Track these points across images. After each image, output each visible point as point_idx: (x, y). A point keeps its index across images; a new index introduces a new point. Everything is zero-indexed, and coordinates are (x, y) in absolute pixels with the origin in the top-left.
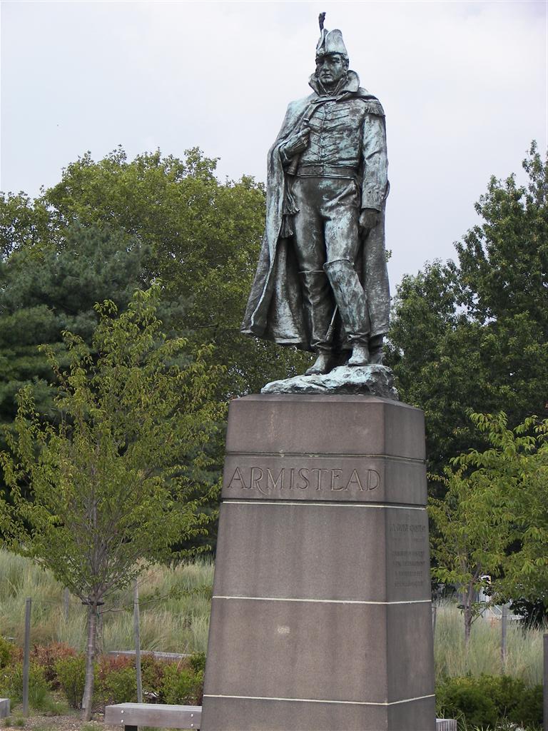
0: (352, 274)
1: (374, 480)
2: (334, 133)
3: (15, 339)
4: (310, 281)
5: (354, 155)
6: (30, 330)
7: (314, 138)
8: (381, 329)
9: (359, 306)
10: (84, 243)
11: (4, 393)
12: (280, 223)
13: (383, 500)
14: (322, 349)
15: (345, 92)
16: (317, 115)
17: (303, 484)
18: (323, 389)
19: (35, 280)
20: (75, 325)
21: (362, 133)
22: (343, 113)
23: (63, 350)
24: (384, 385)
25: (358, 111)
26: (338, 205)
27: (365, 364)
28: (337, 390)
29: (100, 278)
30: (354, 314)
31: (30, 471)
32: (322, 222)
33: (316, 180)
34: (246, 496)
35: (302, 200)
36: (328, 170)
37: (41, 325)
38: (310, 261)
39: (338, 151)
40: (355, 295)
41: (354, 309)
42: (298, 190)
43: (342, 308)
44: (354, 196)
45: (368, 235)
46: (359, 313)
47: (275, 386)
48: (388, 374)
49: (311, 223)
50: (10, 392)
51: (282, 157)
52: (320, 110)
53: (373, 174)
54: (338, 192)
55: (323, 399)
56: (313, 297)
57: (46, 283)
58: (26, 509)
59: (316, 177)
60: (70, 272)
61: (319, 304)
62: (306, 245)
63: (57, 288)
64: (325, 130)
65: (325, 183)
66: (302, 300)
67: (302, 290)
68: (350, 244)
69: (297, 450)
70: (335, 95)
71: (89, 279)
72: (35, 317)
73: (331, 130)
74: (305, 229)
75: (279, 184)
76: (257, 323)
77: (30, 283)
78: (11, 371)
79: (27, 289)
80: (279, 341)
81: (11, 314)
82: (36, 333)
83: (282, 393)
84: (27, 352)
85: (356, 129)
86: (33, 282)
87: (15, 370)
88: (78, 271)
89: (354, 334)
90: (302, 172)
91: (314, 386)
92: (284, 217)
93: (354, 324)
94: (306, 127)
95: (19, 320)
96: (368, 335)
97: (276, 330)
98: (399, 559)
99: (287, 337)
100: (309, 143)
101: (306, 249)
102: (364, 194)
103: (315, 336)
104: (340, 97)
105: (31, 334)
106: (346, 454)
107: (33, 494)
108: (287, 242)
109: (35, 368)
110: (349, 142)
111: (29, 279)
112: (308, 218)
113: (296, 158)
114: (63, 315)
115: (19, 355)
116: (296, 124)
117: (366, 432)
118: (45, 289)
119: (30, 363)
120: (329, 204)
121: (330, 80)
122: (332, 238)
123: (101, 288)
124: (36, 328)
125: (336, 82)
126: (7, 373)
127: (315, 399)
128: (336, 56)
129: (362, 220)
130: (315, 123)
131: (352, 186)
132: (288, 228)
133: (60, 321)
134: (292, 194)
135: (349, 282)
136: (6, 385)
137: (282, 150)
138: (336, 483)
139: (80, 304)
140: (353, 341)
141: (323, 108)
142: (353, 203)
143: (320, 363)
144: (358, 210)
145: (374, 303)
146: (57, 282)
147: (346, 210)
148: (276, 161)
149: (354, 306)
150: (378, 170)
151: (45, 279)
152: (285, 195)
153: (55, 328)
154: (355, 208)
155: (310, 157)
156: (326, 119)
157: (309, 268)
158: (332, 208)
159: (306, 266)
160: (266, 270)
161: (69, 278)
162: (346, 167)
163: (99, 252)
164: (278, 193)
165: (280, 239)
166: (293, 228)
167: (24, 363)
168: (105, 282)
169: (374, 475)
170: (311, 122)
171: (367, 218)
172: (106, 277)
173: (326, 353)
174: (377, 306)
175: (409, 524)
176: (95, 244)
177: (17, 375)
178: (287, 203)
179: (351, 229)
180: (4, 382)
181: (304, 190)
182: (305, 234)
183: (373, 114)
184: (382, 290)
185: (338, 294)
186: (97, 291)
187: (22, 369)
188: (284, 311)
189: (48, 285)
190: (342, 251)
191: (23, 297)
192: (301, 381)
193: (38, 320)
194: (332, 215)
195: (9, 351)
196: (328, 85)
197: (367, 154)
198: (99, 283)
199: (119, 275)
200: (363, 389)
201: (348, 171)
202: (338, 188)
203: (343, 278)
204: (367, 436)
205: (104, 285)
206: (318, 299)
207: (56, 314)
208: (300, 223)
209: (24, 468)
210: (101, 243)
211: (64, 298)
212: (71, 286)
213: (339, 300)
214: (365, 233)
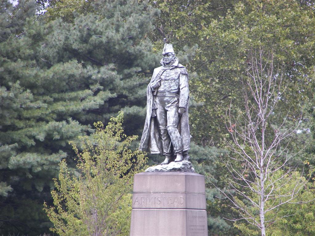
0: (176, 130)
1: (182, 201)
2: (169, 81)
3: (52, 87)
4: (162, 132)
5: (176, 88)
6: (64, 80)
7: (162, 82)
8: (186, 148)
9: (178, 141)
10: (105, 7)
11: (45, 131)
12: (151, 112)
13: (185, 208)
14: (167, 156)
15: (173, 66)
16: (163, 74)
17: (159, 203)
18: (166, 170)
19: (67, 38)
20: (99, 75)
21: (179, 80)
22: (172, 74)
23: (90, 95)
24: (188, 168)
25: (177, 73)
26: (171, 106)
27: (181, 161)
28: (171, 170)
29: (118, 37)
30: (177, 144)
31: (66, 198)
32: (166, 112)
33: (163, 97)
34: (140, 207)
35: (159, 104)
36: (167, 94)
37: (73, 76)
38: (162, 125)
39: (170, 87)
40: (177, 137)
41: (177, 142)
42: (157, 100)
43: (173, 142)
44: (177, 102)
45: (182, 115)
46: (179, 143)
47: (150, 169)
48: (190, 164)
49: (162, 112)
50: (49, 130)
51: (152, 89)
52: (164, 72)
53: (183, 95)
54: (171, 101)
55: (165, 174)
56: (163, 137)
57: (76, 40)
58: (64, 215)
59: (163, 96)
60: (95, 32)
61: (166, 140)
62: (160, 120)
63: (85, 45)
64: (166, 80)
65: (166, 99)
66: (160, 138)
67: (160, 135)
68: (175, 120)
69: (157, 191)
70: (170, 67)
71: (110, 37)
72: (68, 70)
73: (168, 80)
74: (160, 114)
75: (151, 98)
76: (144, 147)
77: (63, 40)
78: (50, 113)
79: (61, 46)
80: (152, 153)
81: (49, 67)
82: (69, 82)
83: (152, 171)
84: (61, 98)
85: (177, 79)
86: (65, 40)
87: (53, 112)
88: (102, 30)
89: (177, 151)
90: (159, 94)
91: (163, 169)
92: (153, 110)
93: (177, 147)
94: (159, 79)
95: (55, 73)
96: (182, 151)
97: (151, 149)
98: (192, 227)
99: (155, 152)
100: (161, 84)
101: (161, 121)
102: (180, 102)
103: (165, 151)
104: (171, 68)
105: (64, 83)
106: (173, 192)
107: (68, 208)
108: (154, 119)
109: (68, 110)
110: (174, 84)
111: (62, 37)
112: (161, 110)
113: (157, 89)
114: (89, 67)
115: (56, 100)
116: (156, 77)
117: (179, 184)
118: (75, 46)
119: (64, 106)
120: (168, 106)
121: (168, 62)
122: (169, 117)
123: (119, 44)
124: (69, 79)
125: (170, 63)
126: (47, 115)
127: (163, 174)
128: (169, 54)
129: (179, 111)
130: (163, 77)
131: (176, 99)
132: (154, 114)
133: (88, 72)
134: (155, 102)
135: (175, 133)
136: (46, 125)
137: (151, 87)
138: (170, 202)
139: (103, 57)
140: (177, 153)
141: (165, 72)
142: (176, 105)
143: (166, 160)
144: (178, 107)
145: (184, 140)
146: (84, 40)
147: (174, 107)
148: (149, 91)
149: (177, 141)
150: (185, 93)
151: (75, 37)
152: (153, 102)
153: (84, 77)
154: (177, 107)
155: (161, 89)
156: (166, 76)
157: (162, 127)
158: (169, 107)
159: (161, 126)
160: (147, 128)
161: (94, 37)
162: (173, 93)
163: (117, 14)
164: (150, 102)
165: (151, 118)
166: (156, 114)
167: (60, 107)
168: (123, 39)
169: (182, 199)
170: (162, 77)
171: (181, 110)
172: (123, 35)
173: (169, 157)
174: (185, 140)
175: (197, 216)
176: (115, 7)
177: (55, 116)
178: (154, 105)
179: (175, 114)
180: (44, 123)
181: (159, 101)
182: (160, 116)
183: (183, 74)
184: (187, 135)
185: (171, 137)
186: (117, 47)
187: (59, 111)
188: (154, 142)
189: (77, 43)
190: (172, 122)
191: (58, 53)
192: (159, 167)
193: (70, 72)
194: (169, 109)
195: (48, 98)
196: (167, 64)
197: (181, 88)
198: (118, 40)
199: (134, 33)
200: (179, 170)
201: (174, 94)
202: (171, 100)
203: (172, 132)
204: (180, 186)
205: (121, 42)
206: (165, 138)
207: (84, 66)
208: (158, 112)
209: (63, 197)
210: (119, 6)
211: (90, 52)
212: (95, 43)
213: (172, 139)
214: (181, 115)
